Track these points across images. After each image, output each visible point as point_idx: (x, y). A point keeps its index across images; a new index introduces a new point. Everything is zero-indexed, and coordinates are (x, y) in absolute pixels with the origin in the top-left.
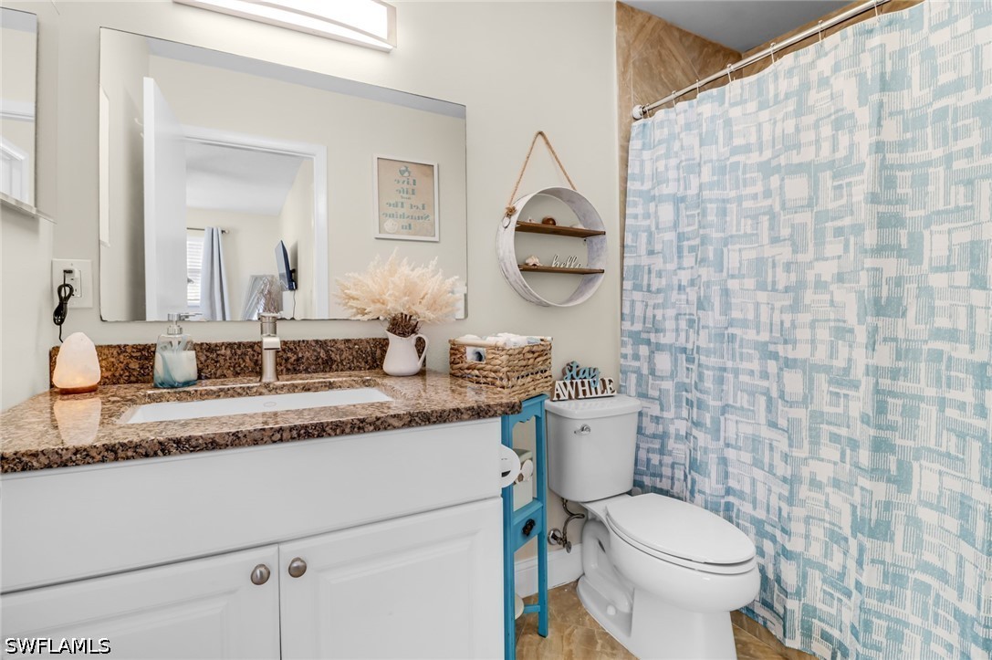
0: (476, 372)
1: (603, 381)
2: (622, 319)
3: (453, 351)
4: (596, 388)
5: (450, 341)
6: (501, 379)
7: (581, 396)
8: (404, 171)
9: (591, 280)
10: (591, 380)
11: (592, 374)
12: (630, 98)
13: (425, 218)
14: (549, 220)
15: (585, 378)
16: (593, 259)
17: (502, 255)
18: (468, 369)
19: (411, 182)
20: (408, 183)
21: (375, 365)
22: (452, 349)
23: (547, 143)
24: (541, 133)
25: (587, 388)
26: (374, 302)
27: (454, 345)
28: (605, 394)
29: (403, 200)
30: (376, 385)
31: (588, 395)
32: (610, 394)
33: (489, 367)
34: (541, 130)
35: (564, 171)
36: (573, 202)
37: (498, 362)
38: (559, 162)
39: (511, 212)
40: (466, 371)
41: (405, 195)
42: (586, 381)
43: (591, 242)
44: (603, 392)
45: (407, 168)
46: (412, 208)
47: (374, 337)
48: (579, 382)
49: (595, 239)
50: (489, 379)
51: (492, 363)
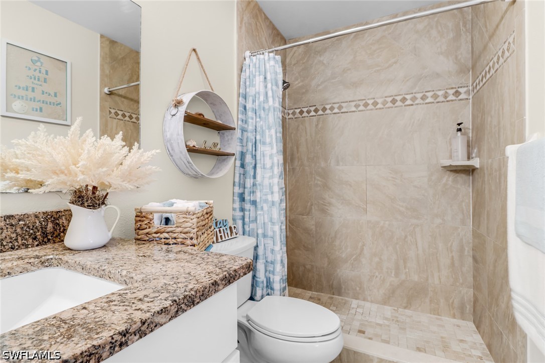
0: (166, 235)
1: (230, 228)
2: (234, 185)
3: (138, 219)
4: (227, 233)
5: (136, 209)
6: (192, 238)
7: (220, 240)
8: (37, 61)
9: (224, 160)
10: (224, 228)
11: (225, 225)
12: (243, 45)
13: (57, 105)
14: (200, 114)
15: (221, 227)
16: (224, 146)
17: (168, 136)
18: (156, 233)
19: (43, 71)
20: (40, 72)
21: (46, 240)
22: (137, 216)
23: (198, 59)
24: (194, 50)
25: (222, 234)
26: (55, 173)
27: (141, 212)
28: (233, 237)
29: (33, 86)
30: (60, 263)
31: (224, 239)
32: (235, 236)
33: (179, 230)
34: (195, 48)
35: (209, 82)
36: (214, 105)
37: (189, 224)
38: (206, 74)
39: (178, 104)
40: (155, 235)
41: (36, 82)
42: (221, 229)
43: (223, 134)
44: (231, 236)
45: (39, 58)
46: (43, 94)
47: (44, 210)
48: (218, 230)
49: (227, 133)
50: (178, 240)
51: (183, 226)
